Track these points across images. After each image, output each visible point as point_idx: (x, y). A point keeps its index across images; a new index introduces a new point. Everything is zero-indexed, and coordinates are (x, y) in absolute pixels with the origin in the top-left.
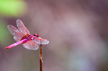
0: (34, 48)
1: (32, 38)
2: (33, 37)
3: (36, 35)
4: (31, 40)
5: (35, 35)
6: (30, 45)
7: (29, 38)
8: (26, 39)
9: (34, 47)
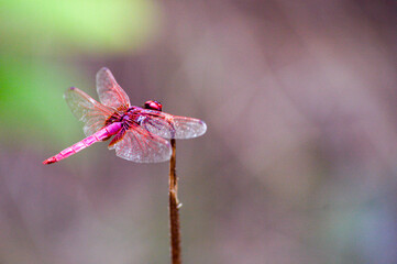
0: (157, 154)
1: (142, 118)
2: (143, 114)
3: (153, 104)
4: (139, 124)
5: (148, 107)
6: (141, 147)
7: (127, 118)
8: (119, 124)
9: (156, 151)
